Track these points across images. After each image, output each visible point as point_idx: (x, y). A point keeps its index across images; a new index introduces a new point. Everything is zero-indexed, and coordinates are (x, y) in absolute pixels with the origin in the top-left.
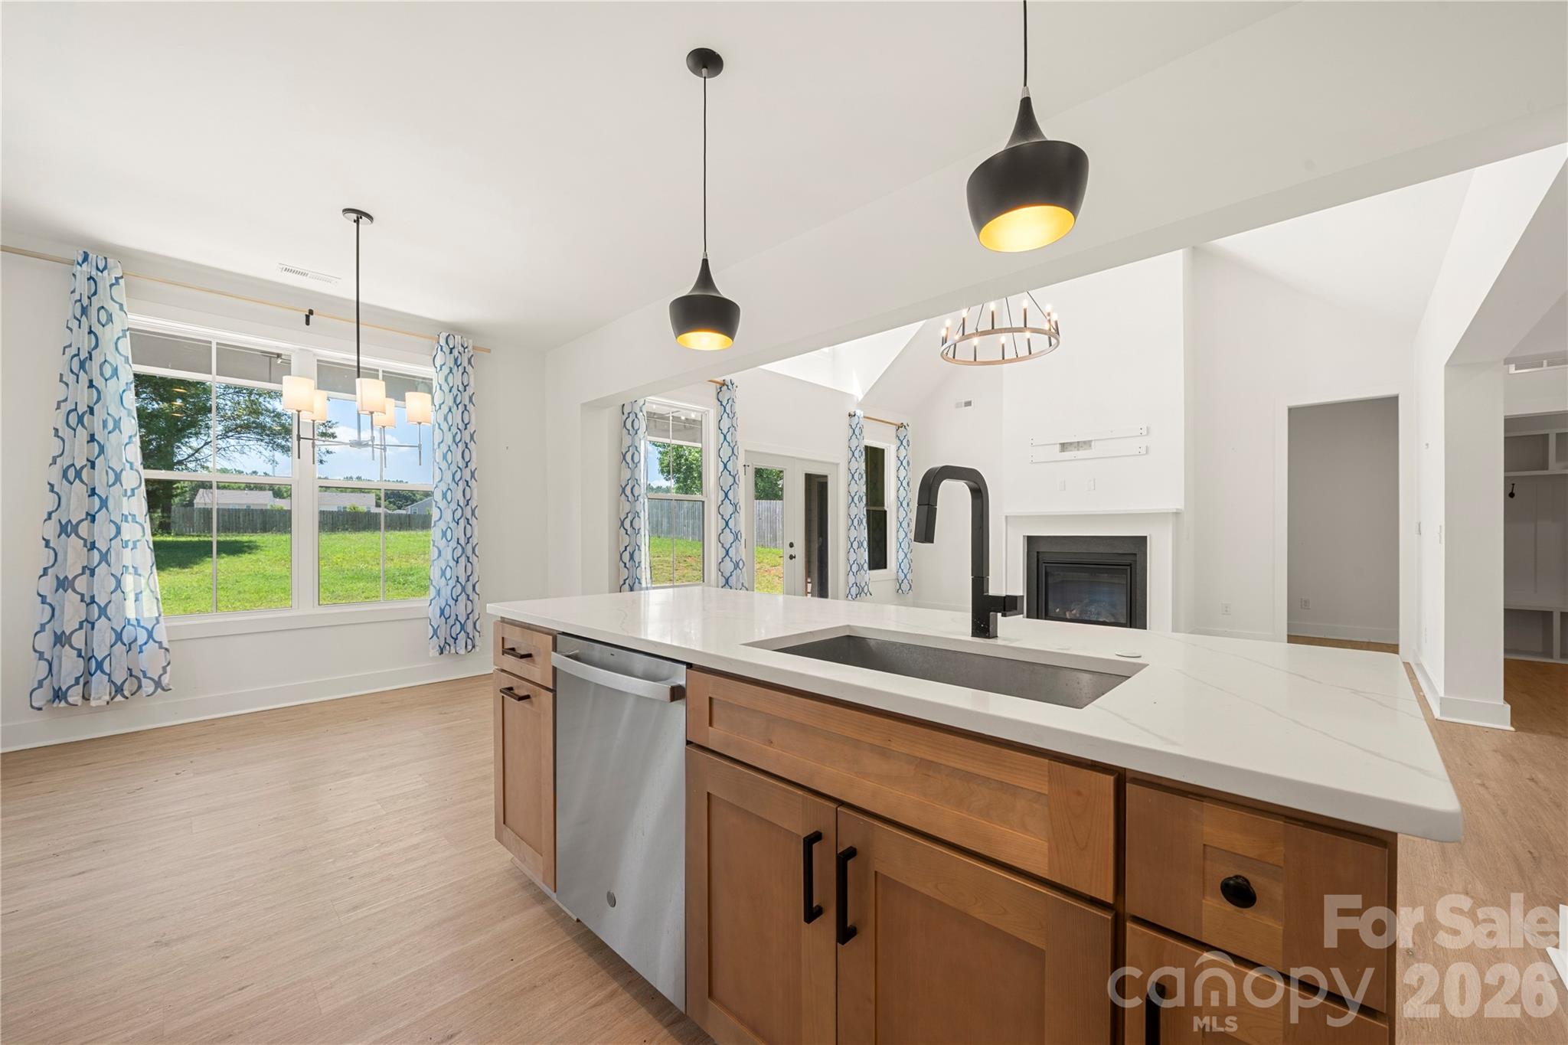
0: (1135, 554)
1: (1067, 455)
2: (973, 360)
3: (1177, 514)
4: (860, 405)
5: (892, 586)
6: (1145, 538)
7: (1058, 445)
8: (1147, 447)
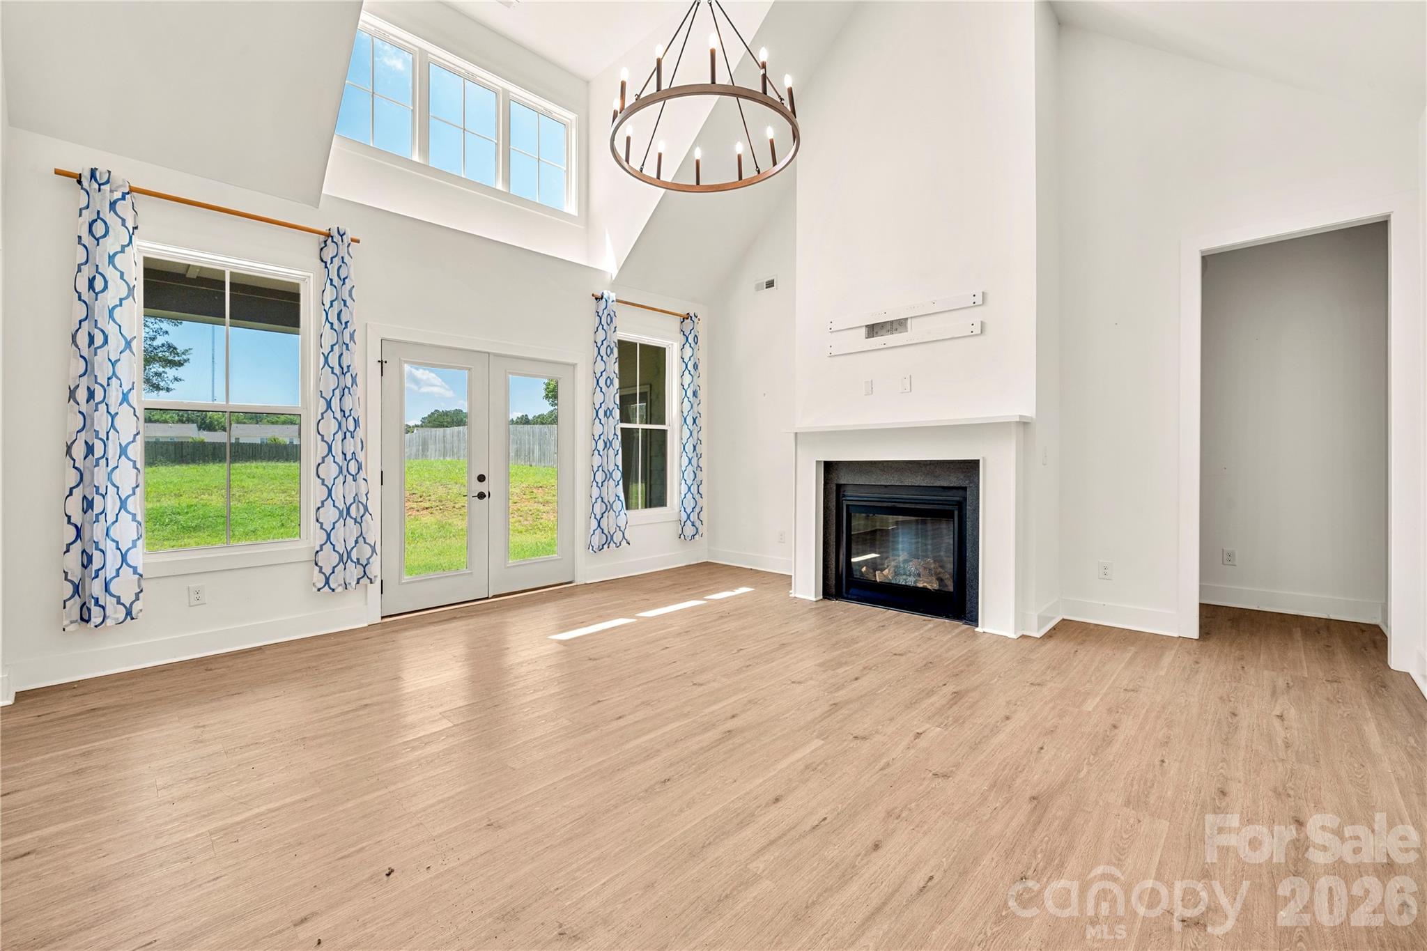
0: (965, 489)
1: (877, 341)
2: (694, 183)
3: (1024, 424)
4: (614, 285)
5: (674, 529)
6: (977, 462)
7: (864, 328)
8: (982, 323)
